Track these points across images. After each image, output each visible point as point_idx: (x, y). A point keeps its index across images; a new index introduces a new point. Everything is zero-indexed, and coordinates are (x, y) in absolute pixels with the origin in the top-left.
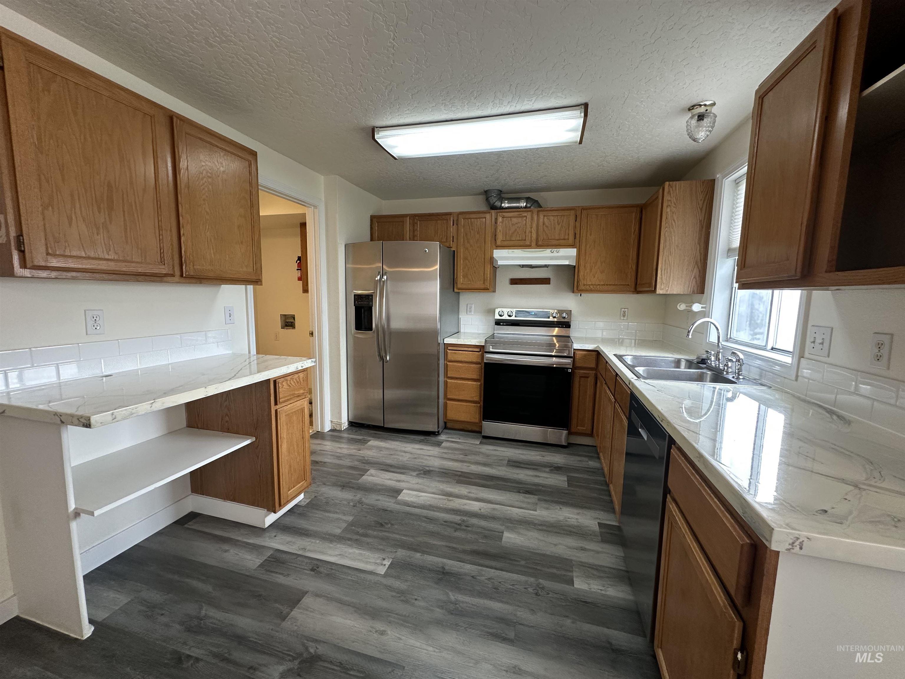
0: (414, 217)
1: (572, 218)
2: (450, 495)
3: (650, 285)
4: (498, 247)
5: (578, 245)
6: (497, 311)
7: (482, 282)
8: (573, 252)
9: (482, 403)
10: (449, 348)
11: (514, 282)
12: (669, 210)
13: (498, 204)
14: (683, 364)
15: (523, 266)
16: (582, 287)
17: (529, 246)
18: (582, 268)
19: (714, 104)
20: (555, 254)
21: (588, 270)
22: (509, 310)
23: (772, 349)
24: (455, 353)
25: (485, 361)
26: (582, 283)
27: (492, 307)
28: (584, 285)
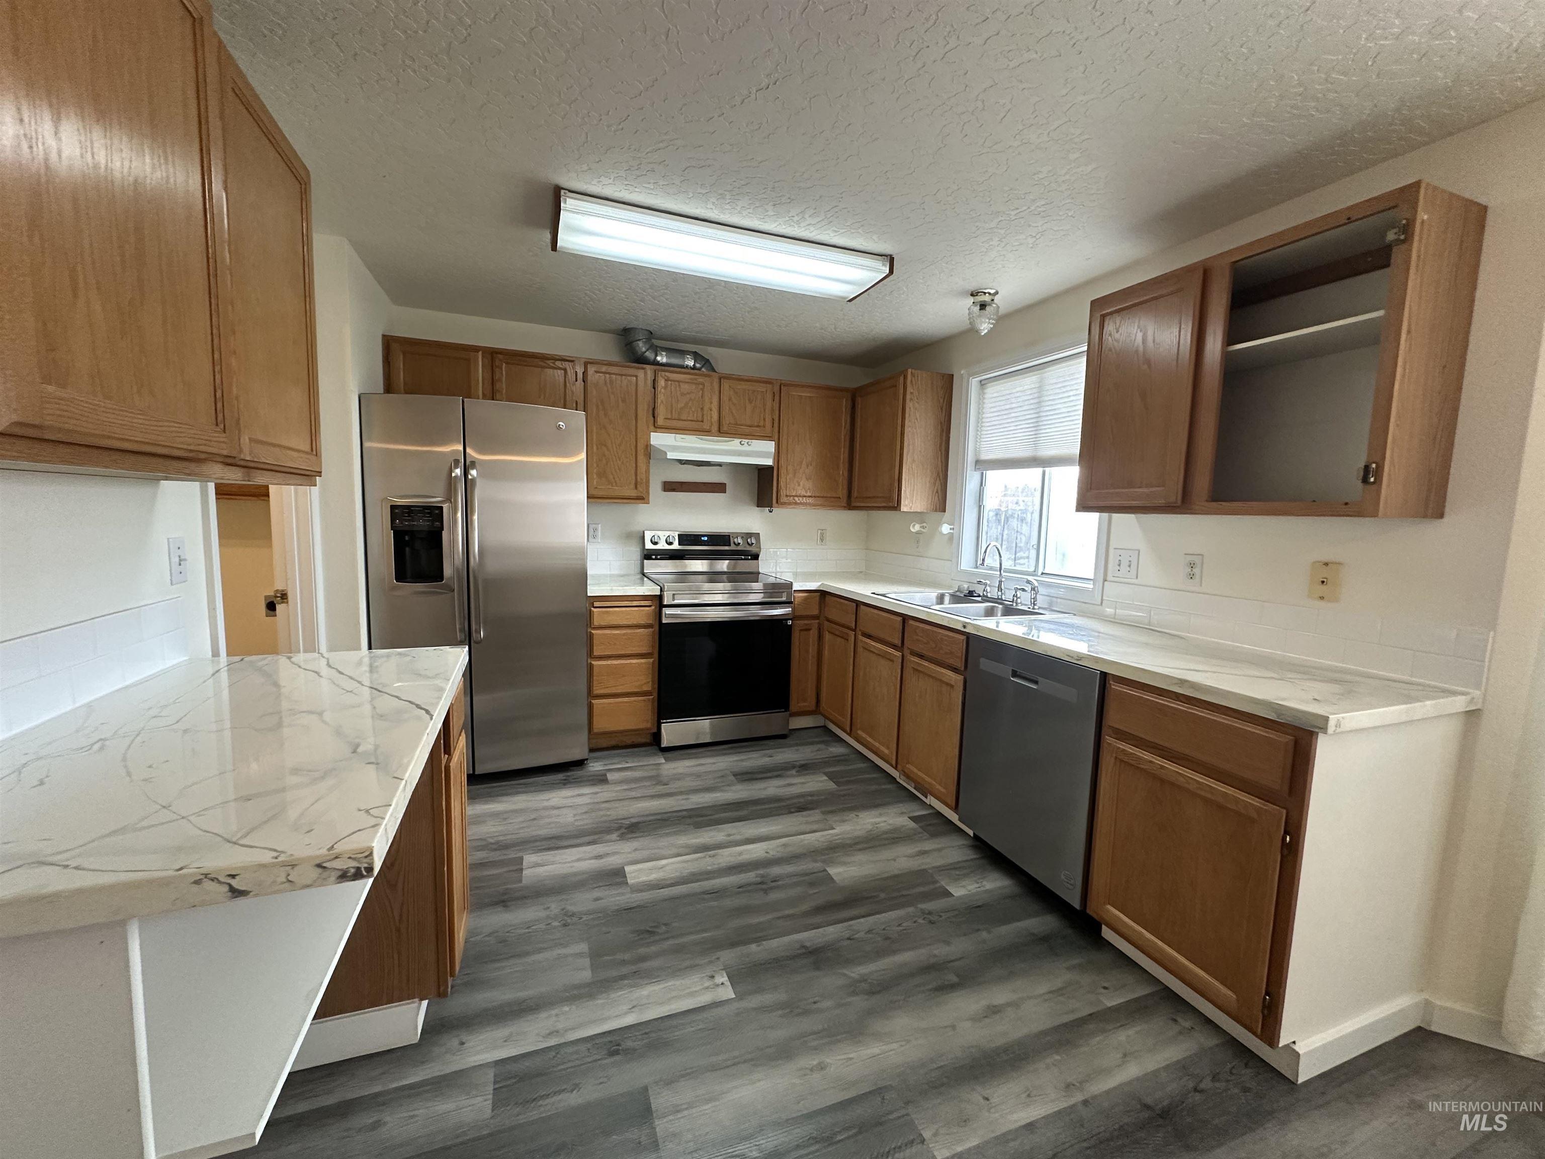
0: (493, 355)
1: (769, 396)
2: (705, 848)
3: (889, 499)
4: (657, 428)
5: (776, 437)
6: (648, 535)
7: (632, 486)
8: (769, 446)
9: (655, 694)
10: (596, 604)
11: (670, 487)
12: (911, 405)
13: (650, 355)
14: (947, 599)
15: (682, 462)
16: (783, 499)
17: (707, 432)
18: (783, 471)
19: (997, 293)
20: (746, 448)
21: (791, 475)
22: (667, 533)
23: (1042, 574)
24: (607, 612)
25: (664, 621)
26: (783, 493)
27: (638, 528)
28: (787, 496)
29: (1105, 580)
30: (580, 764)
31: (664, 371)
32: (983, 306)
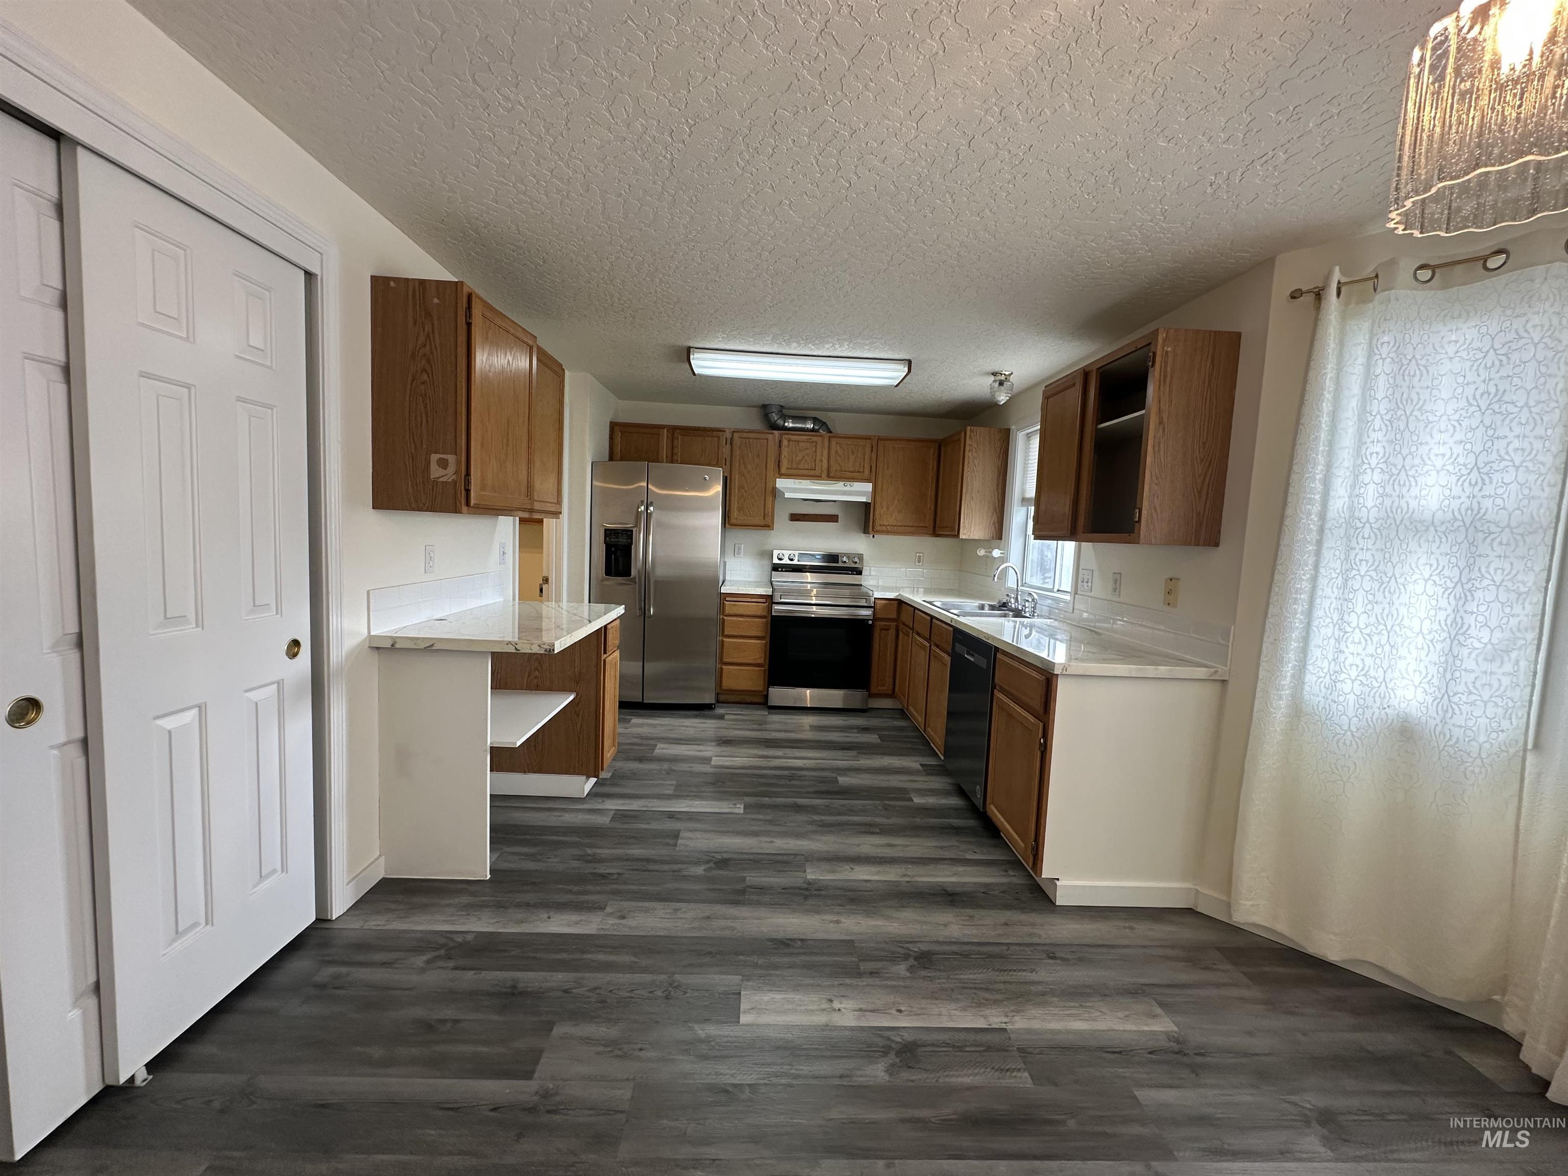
0: (673, 429)
1: (868, 449)
3: (953, 529)
4: (782, 475)
5: (874, 478)
6: (776, 553)
7: (762, 518)
8: (868, 487)
9: (767, 667)
10: (727, 599)
11: (795, 517)
12: (970, 455)
13: (780, 422)
14: (987, 608)
15: (806, 500)
16: (878, 528)
17: (818, 477)
18: (878, 505)
19: (1010, 373)
20: (848, 488)
21: (885, 509)
22: (790, 552)
23: (1058, 590)
24: (734, 605)
25: (773, 614)
26: (877, 523)
27: (768, 548)
28: (881, 525)
29: (1076, 593)
30: (708, 707)
31: (786, 434)
32: (1001, 383)
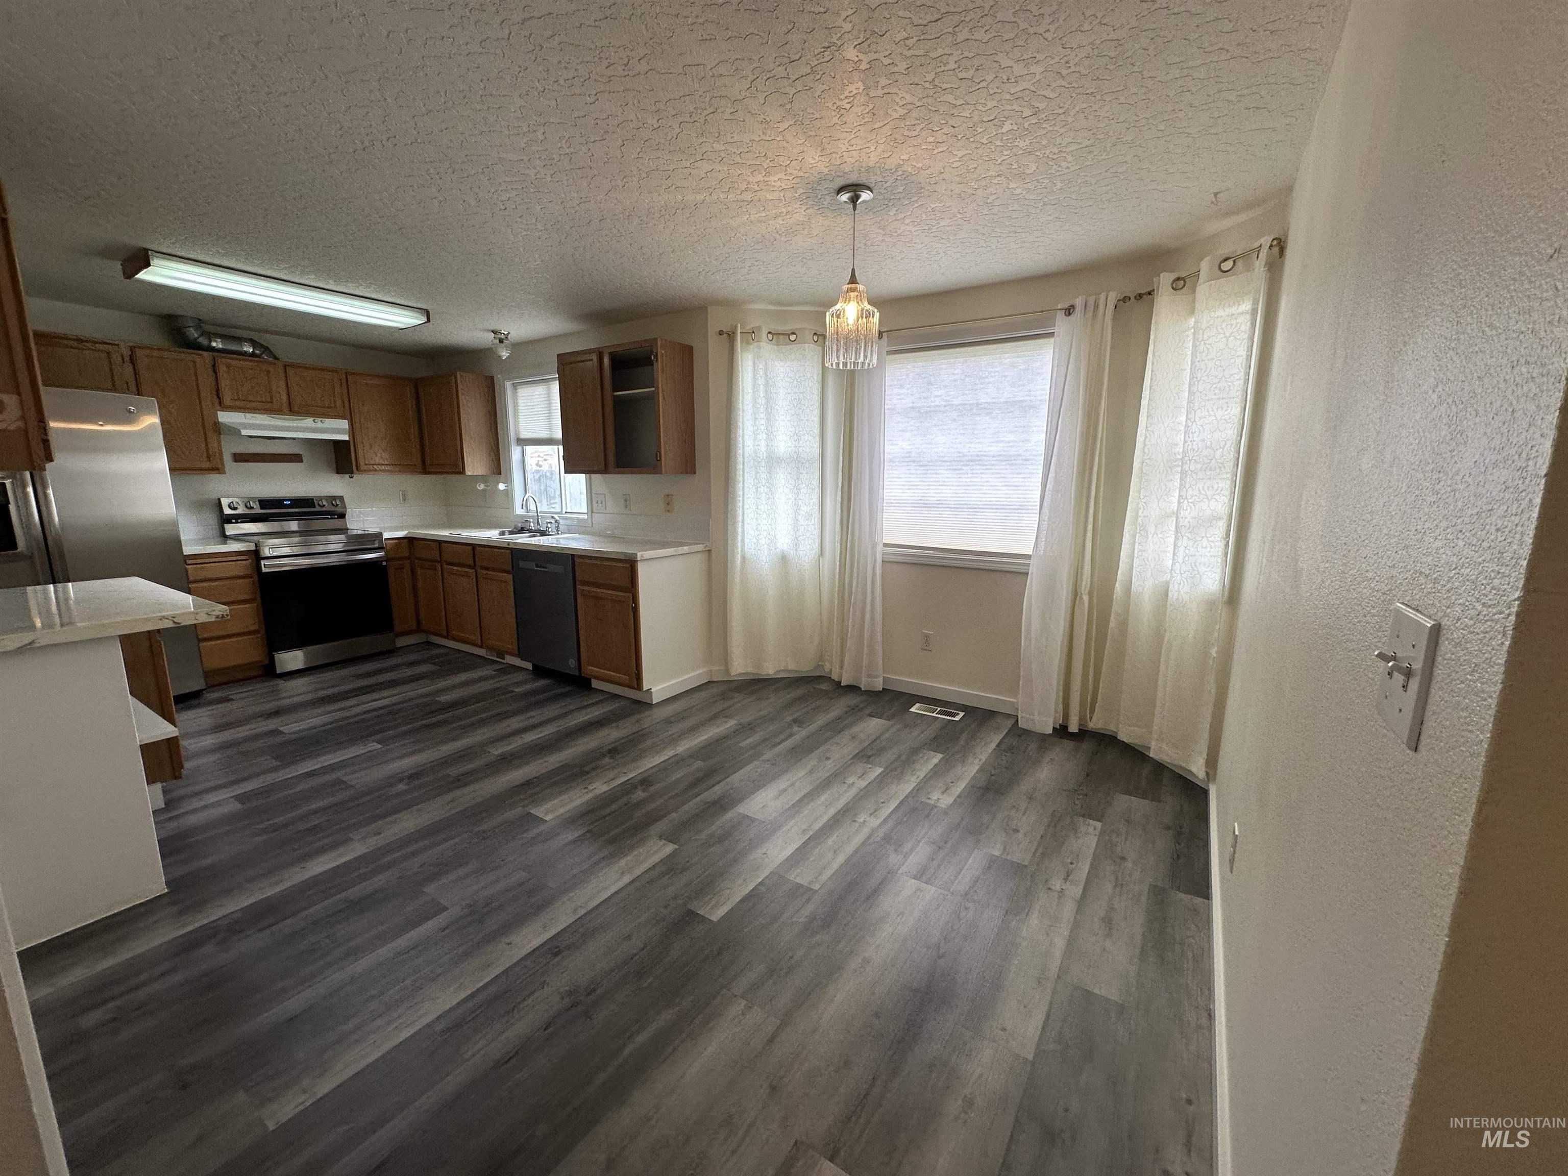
1: (336, 383)
3: (456, 466)
4: (224, 407)
5: (349, 417)
6: (225, 502)
7: (205, 459)
8: (344, 424)
9: (263, 632)
10: (190, 562)
11: (240, 458)
12: (463, 398)
13: (203, 341)
14: (507, 533)
16: (363, 467)
17: (277, 412)
18: (359, 445)
19: (509, 333)
20: (319, 425)
21: (366, 447)
22: (246, 500)
23: (565, 512)
24: (203, 568)
25: (264, 570)
26: (362, 462)
27: (215, 496)
28: (366, 464)
29: (592, 512)
30: (196, 695)
31: (224, 357)
32: (501, 341)
